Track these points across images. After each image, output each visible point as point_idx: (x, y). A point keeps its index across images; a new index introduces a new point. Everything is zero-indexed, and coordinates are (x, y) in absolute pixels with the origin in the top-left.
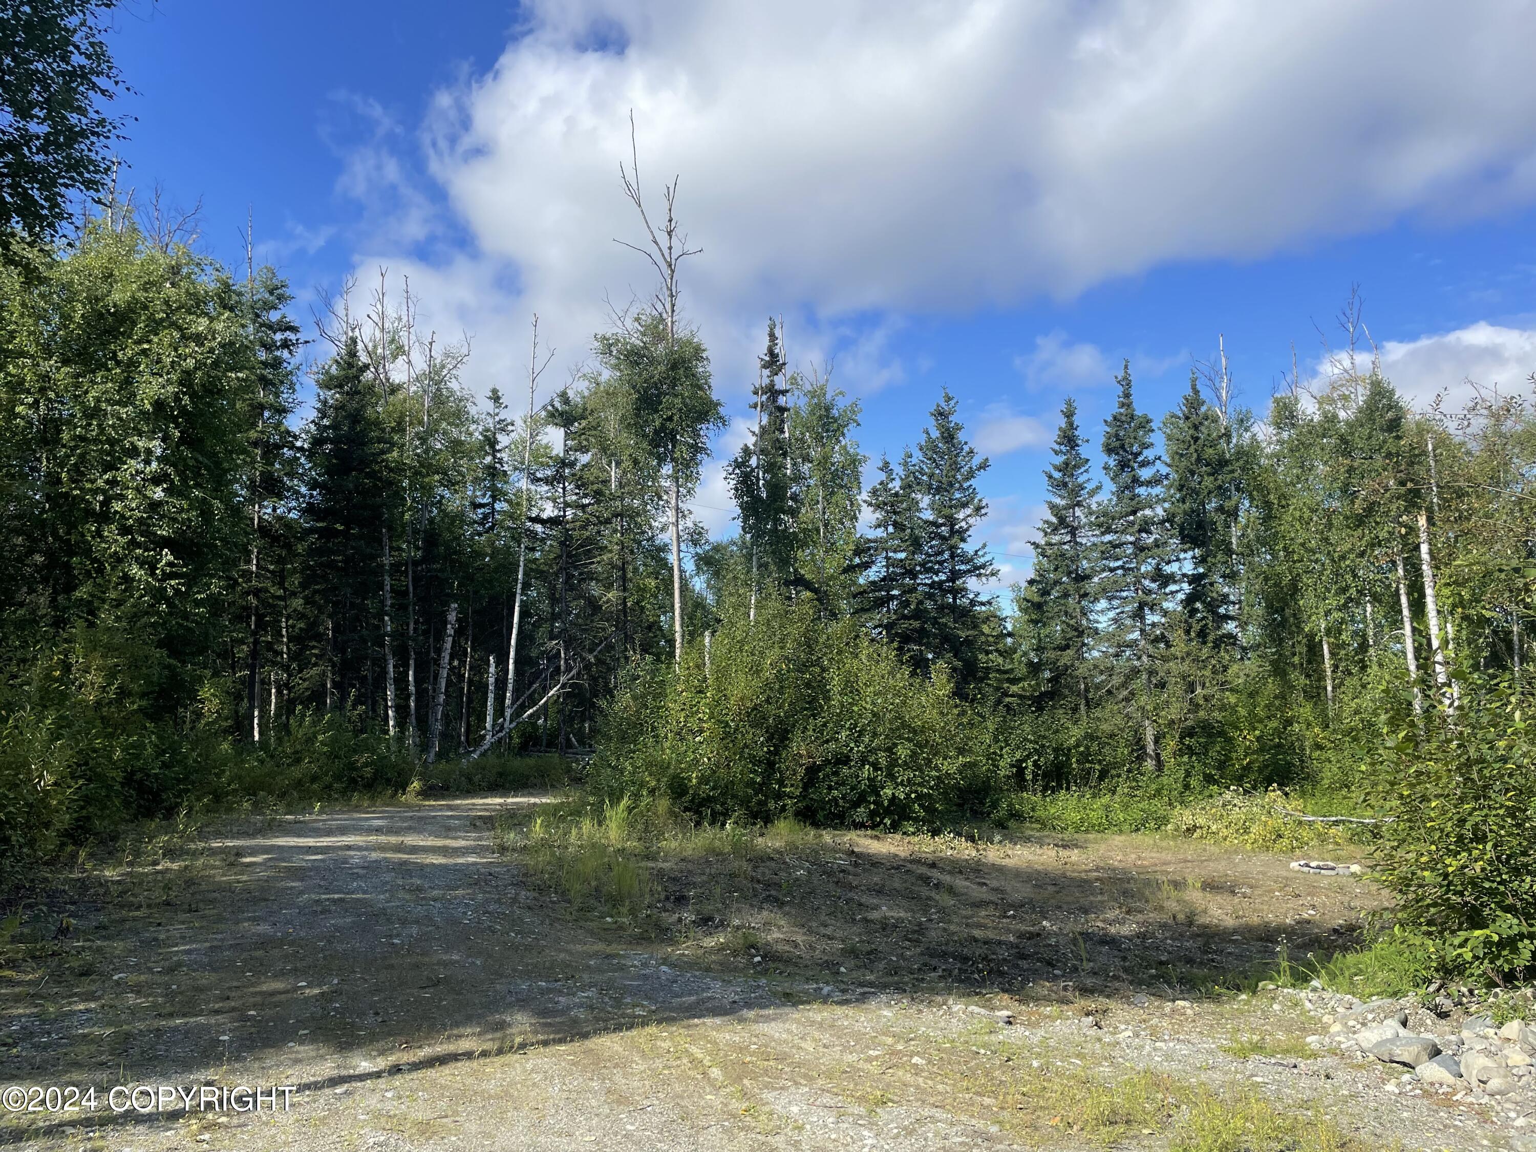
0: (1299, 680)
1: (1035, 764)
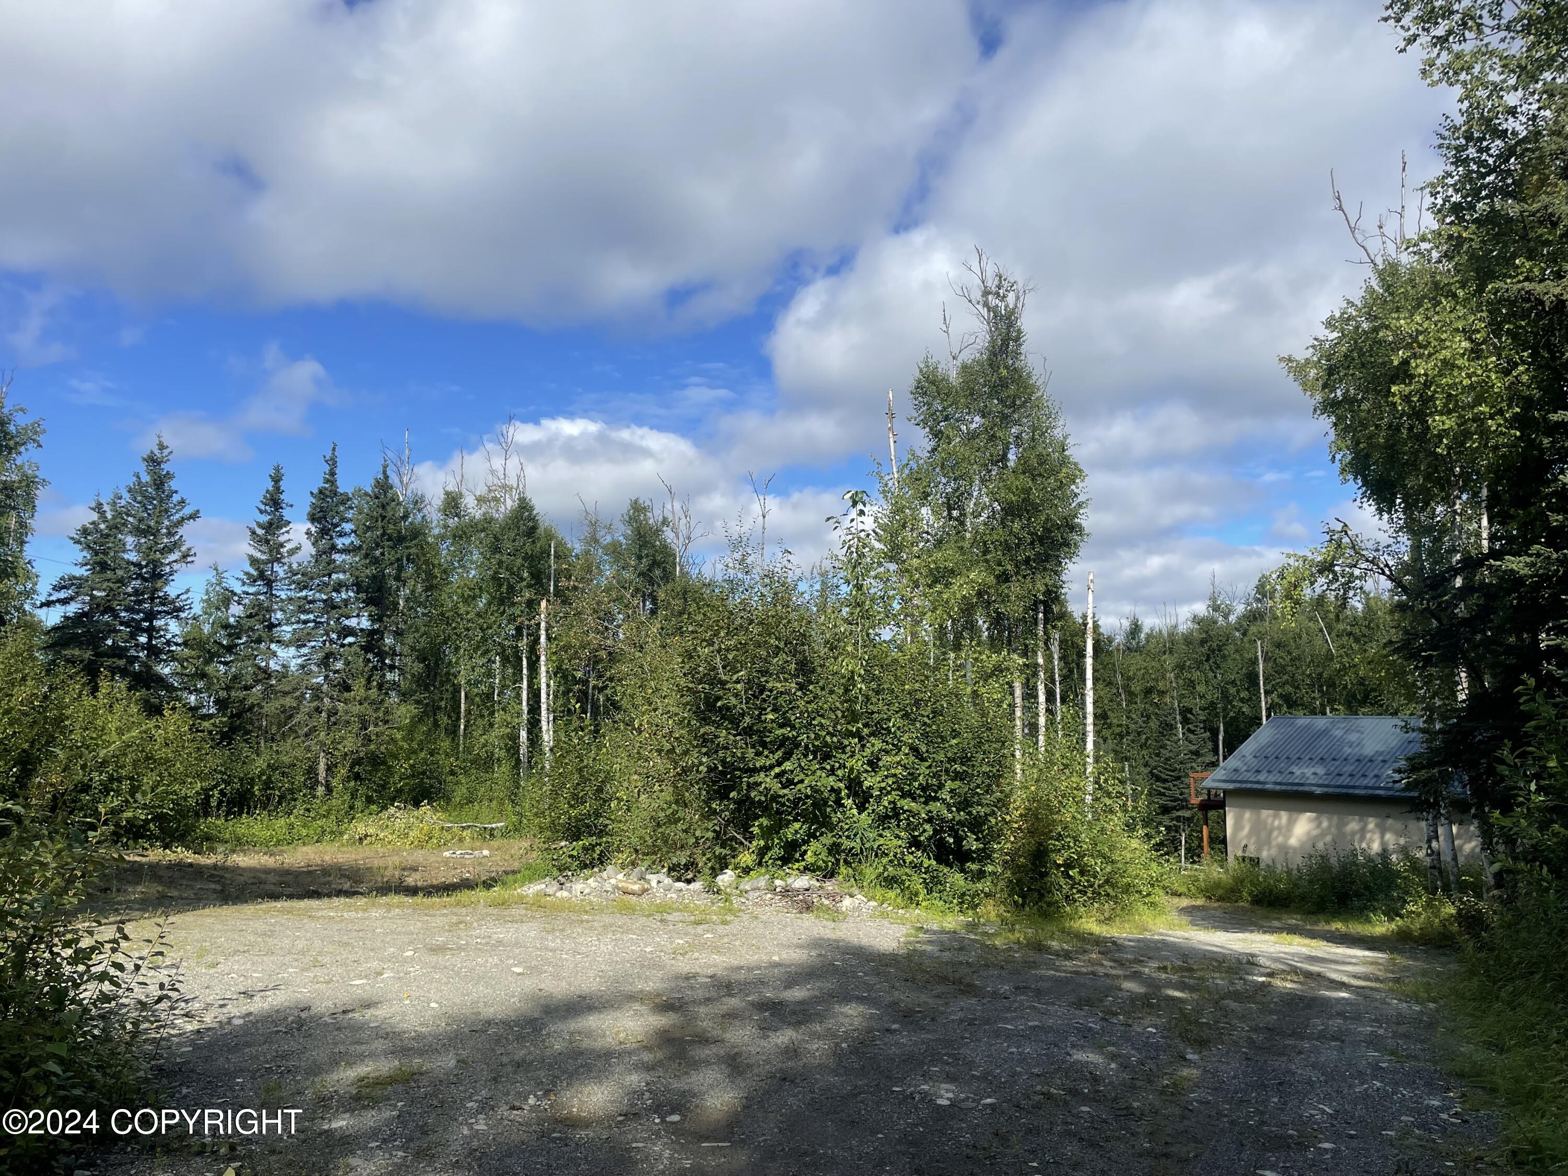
0: (444, 720)
1: (222, 793)
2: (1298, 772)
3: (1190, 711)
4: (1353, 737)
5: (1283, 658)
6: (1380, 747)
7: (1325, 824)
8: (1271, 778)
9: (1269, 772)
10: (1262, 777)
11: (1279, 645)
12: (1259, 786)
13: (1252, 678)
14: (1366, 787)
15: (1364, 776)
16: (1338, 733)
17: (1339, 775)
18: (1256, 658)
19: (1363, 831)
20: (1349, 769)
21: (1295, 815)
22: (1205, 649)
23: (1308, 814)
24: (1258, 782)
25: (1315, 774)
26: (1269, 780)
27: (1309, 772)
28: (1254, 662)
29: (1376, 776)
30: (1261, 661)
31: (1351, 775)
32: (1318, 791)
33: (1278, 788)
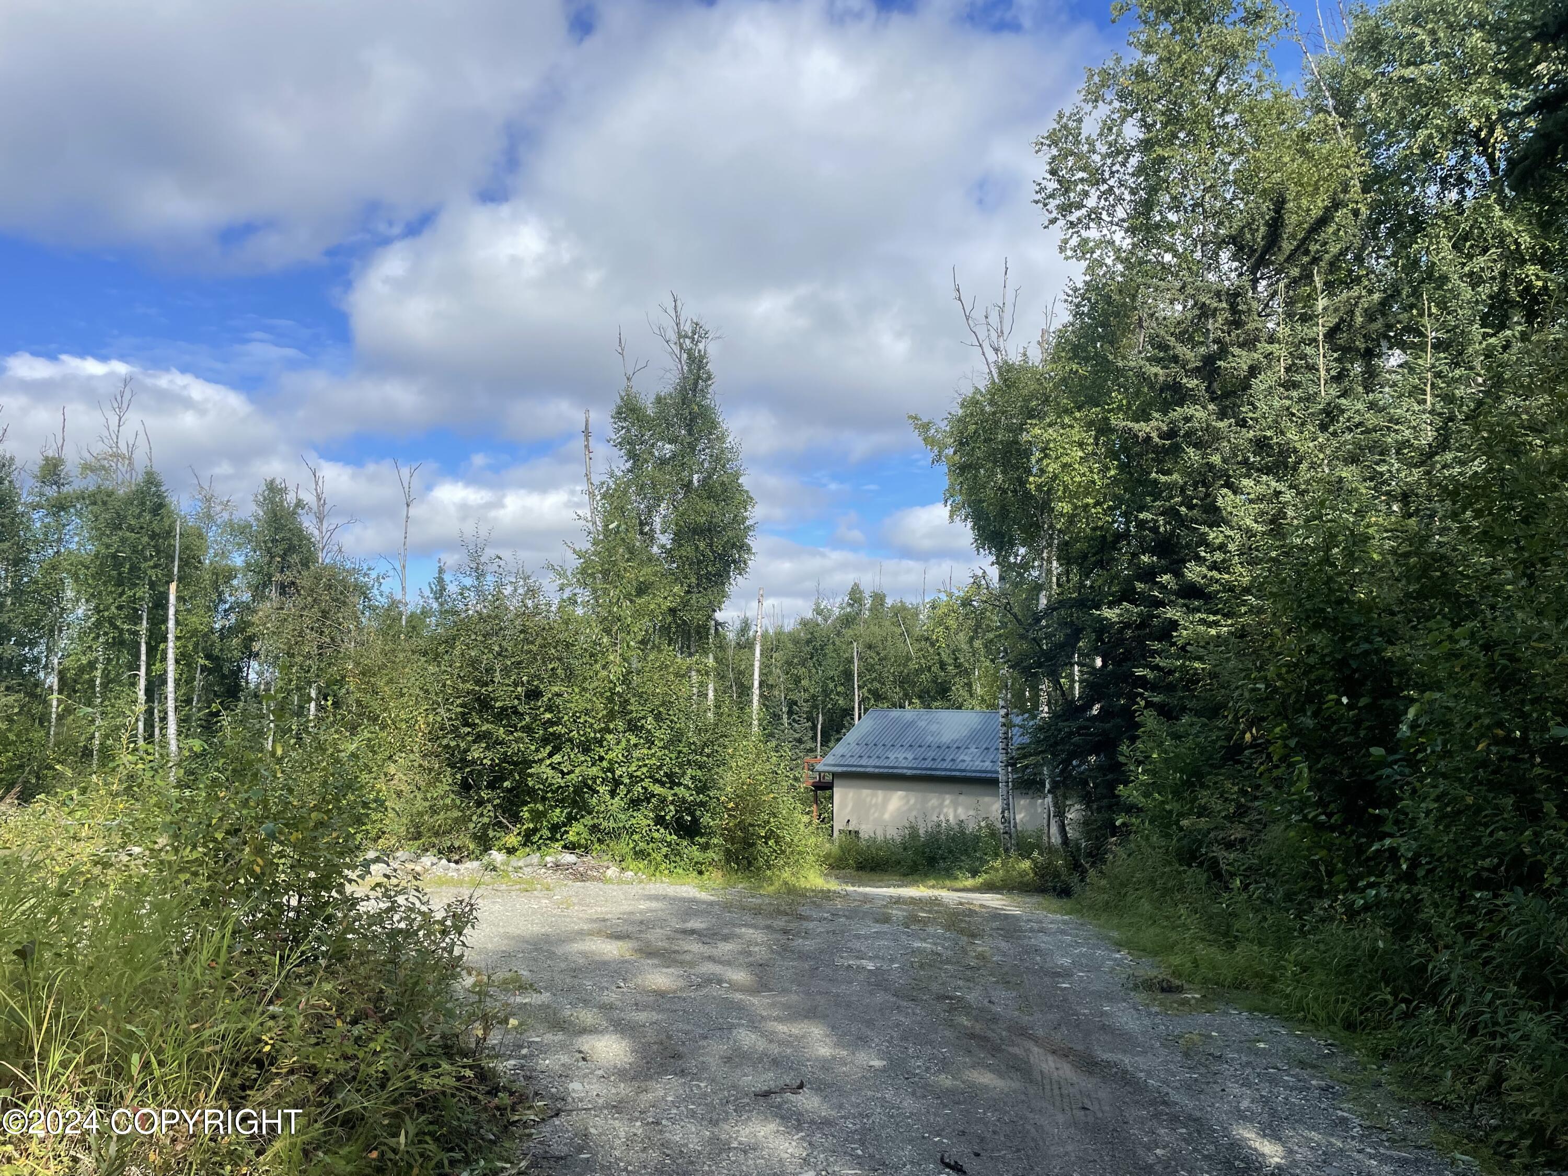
2: (892, 756)
3: (796, 703)
4: (934, 727)
5: (873, 658)
6: (955, 736)
7: (912, 801)
8: (872, 762)
9: (869, 757)
10: (864, 762)
11: (870, 647)
12: (862, 770)
13: (848, 675)
14: (945, 770)
15: (943, 760)
16: (922, 724)
17: (924, 759)
18: (852, 658)
19: (941, 805)
20: (931, 754)
21: (889, 793)
22: (809, 649)
23: (900, 793)
24: (861, 766)
25: (906, 758)
26: (869, 764)
27: (901, 756)
28: (850, 661)
29: (953, 760)
30: (856, 660)
31: (933, 759)
32: (909, 772)
33: (877, 770)
